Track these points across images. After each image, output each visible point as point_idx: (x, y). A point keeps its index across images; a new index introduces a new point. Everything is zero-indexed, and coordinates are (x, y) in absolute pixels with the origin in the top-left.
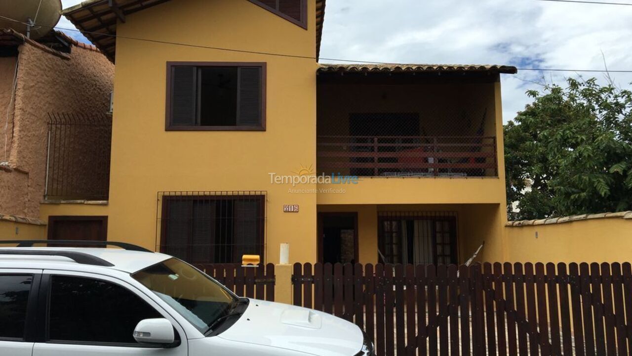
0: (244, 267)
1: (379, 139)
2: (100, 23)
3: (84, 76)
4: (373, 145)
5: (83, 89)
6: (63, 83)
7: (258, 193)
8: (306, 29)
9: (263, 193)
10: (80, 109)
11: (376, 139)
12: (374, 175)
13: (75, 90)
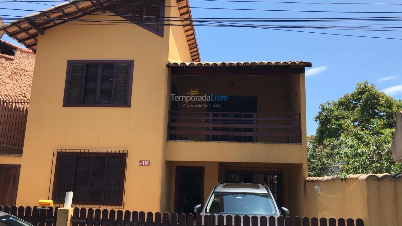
0: (39, 209)
1: (213, 114)
2: (28, 36)
3: (27, 71)
4: (209, 118)
5: (26, 79)
6: (6, 75)
7: (122, 152)
8: (163, 37)
9: (125, 152)
10: (22, 92)
11: (211, 114)
12: (209, 140)
13: (18, 80)
